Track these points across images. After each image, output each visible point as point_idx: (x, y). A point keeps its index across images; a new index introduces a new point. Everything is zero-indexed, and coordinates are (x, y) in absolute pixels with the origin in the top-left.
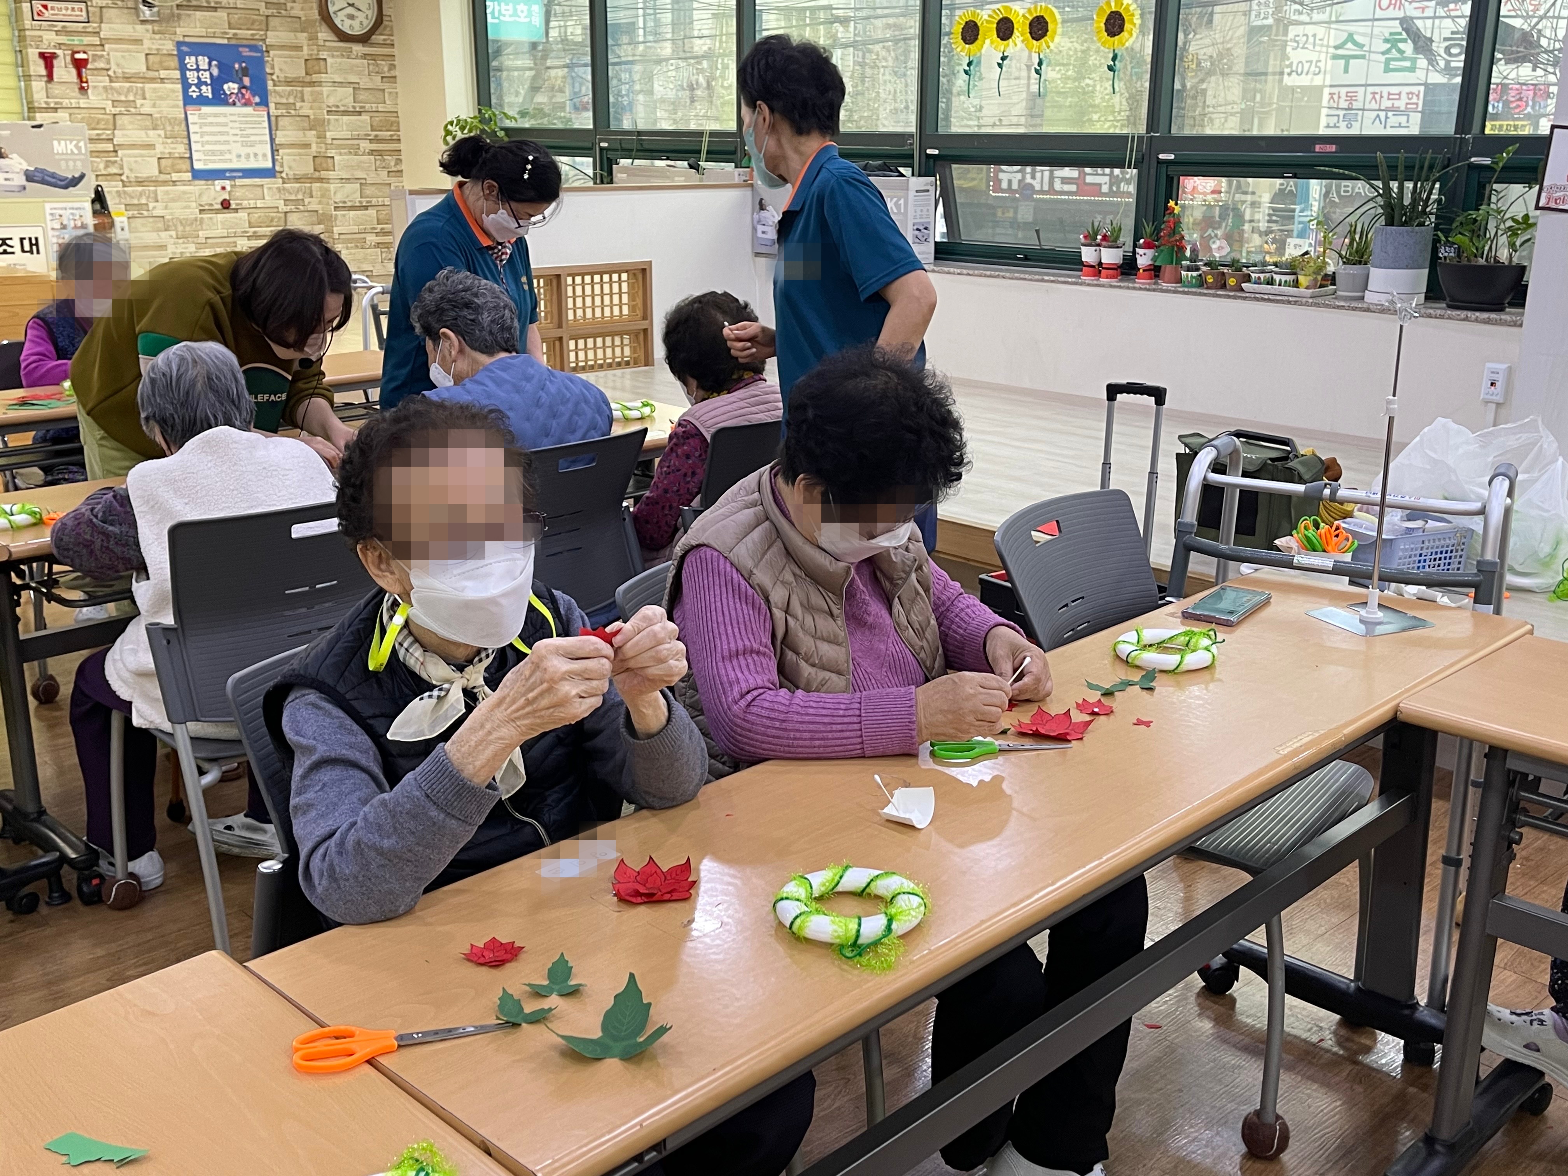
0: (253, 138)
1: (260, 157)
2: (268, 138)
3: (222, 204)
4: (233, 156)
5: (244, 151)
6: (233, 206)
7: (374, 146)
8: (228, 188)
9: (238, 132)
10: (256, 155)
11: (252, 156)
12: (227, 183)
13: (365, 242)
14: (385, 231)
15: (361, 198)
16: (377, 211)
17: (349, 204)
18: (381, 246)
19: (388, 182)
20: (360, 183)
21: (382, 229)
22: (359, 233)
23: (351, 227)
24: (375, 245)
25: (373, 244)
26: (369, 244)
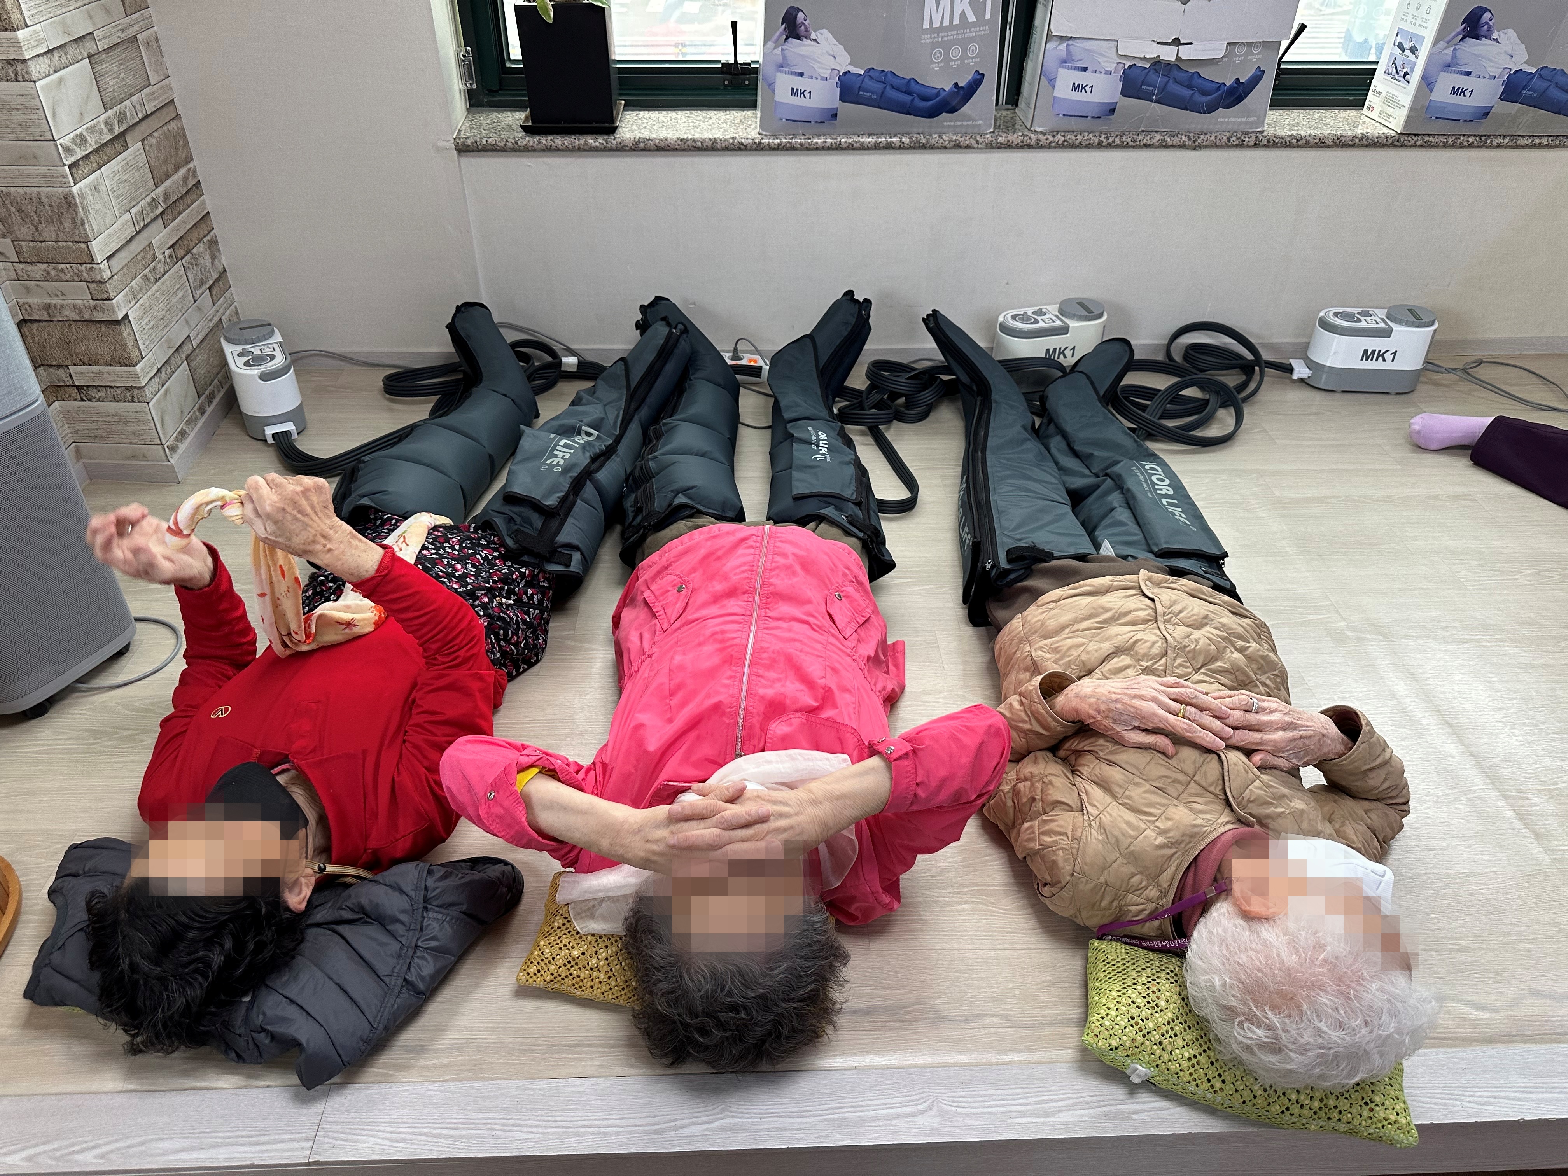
13: (155, 258)
14: (172, 199)
15: (106, 110)
16: (143, 141)
17: (93, 142)
18: (181, 253)
19: (130, 33)
20: (89, 57)
21: (166, 196)
22: (138, 233)
23: (119, 222)
24: (170, 256)
25: (168, 252)
26: (161, 257)
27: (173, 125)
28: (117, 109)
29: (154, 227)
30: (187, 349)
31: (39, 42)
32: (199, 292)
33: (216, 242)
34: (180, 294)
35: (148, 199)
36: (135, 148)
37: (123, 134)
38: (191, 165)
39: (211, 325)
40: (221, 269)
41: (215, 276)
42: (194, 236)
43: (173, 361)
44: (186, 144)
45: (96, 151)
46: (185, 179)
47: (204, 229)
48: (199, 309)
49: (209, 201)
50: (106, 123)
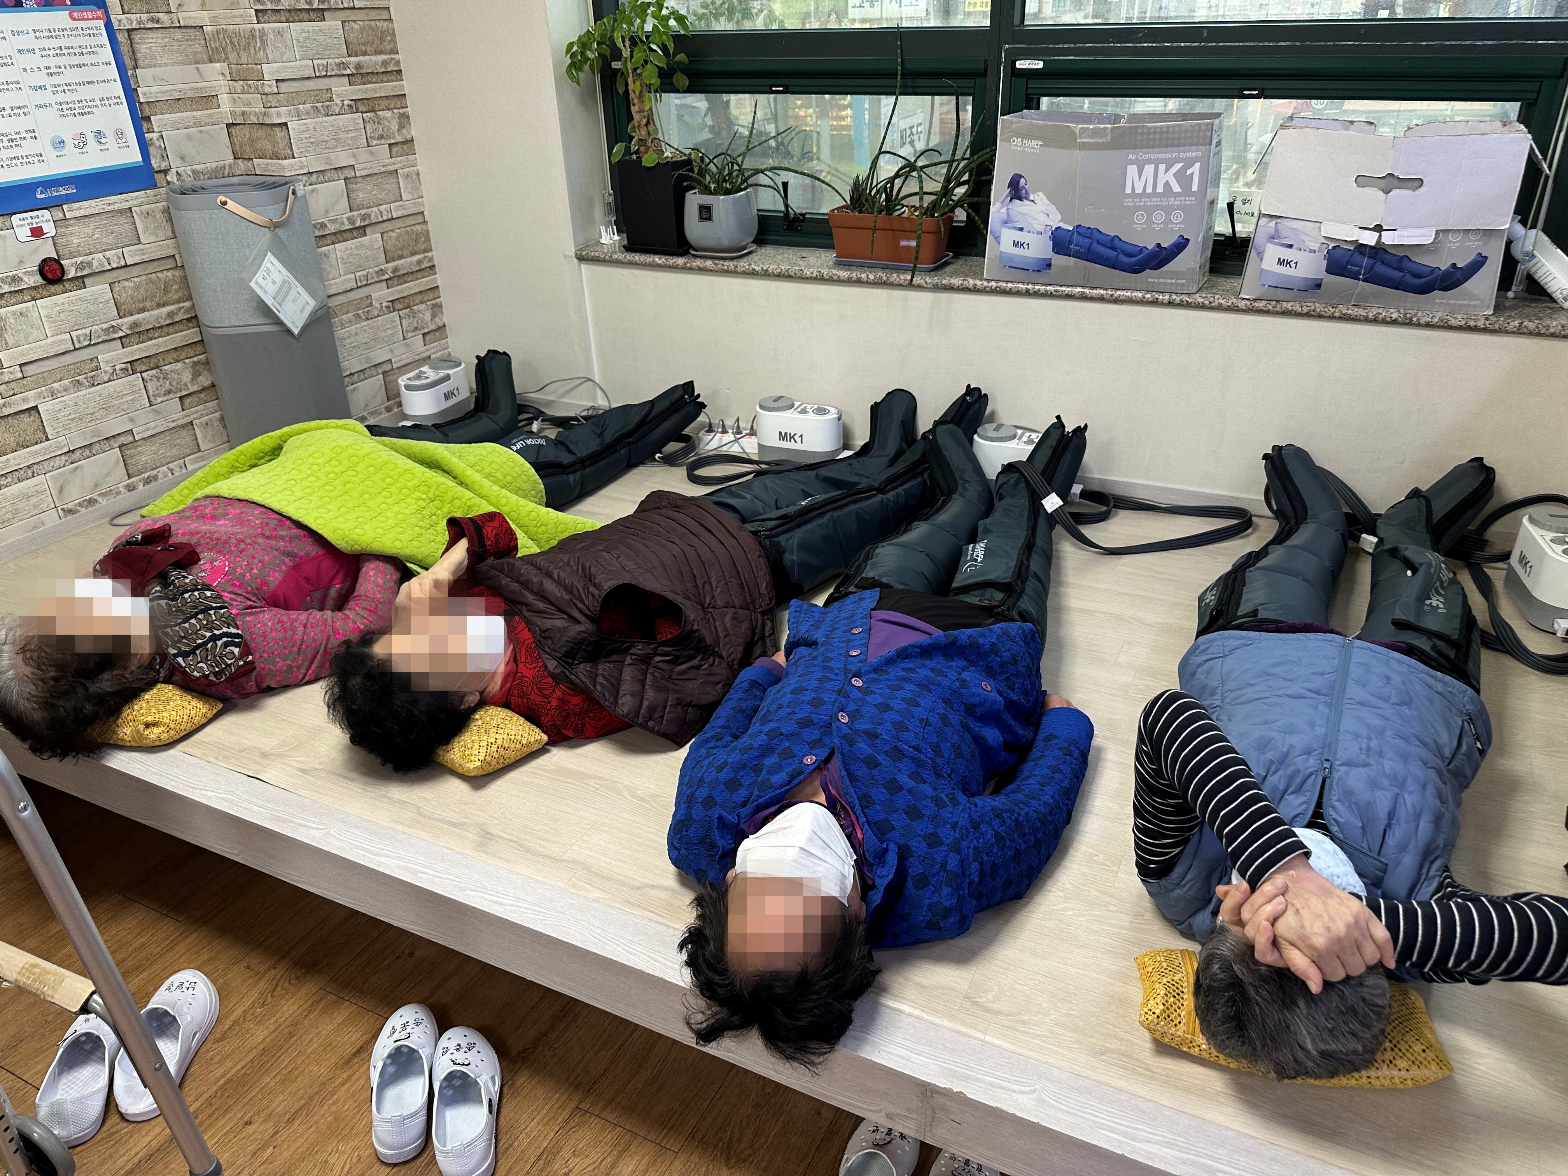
0: (84, 93)
1: (110, 140)
2: (118, 89)
3: (42, 272)
4: (44, 145)
5: (69, 129)
6: (71, 273)
7: (360, 91)
8: (49, 229)
9: (42, 79)
10: (99, 135)
11: (90, 138)
12: (44, 219)
13: (371, 305)
14: (401, 273)
15: (351, 211)
16: (382, 234)
17: (331, 228)
18: (398, 306)
19: (391, 168)
20: (345, 179)
21: (395, 270)
22: (358, 287)
23: (343, 278)
24: (388, 307)
25: (384, 304)
26: (378, 306)
27: (419, 227)
28: (363, 212)
29: (377, 286)
30: (387, 367)
31: (301, 168)
32: (410, 335)
33: (440, 306)
34: (389, 332)
35: (376, 269)
36: (373, 238)
37: (365, 227)
38: (429, 254)
39: (417, 358)
40: (440, 324)
41: (432, 327)
42: (419, 298)
43: (368, 372)
44: (428, 240)
45: (334, 234)
46: (419, 262)
47: (431, 295)
48: (407, 345)
49: (439, 279)
50: (349, 219)
